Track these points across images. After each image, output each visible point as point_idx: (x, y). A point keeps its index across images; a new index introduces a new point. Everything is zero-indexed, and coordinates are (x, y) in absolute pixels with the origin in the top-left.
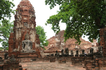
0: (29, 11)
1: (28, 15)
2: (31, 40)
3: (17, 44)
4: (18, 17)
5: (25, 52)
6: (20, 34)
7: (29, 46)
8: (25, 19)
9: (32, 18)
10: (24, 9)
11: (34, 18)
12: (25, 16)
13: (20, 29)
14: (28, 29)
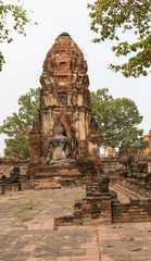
0: (71, 65)
1: (67, 74)
2: (77, 135)
4: (47, 82)
6: (52, 123)
7: (64, 149)
8: (62, 84)
9: (77, 80)
10: (58, 61)
12: (61, 77)
13: (50, 111)
14: (68, 107)
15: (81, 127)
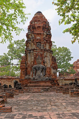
0: (43, 28)
1: (41, 33)
2: (46, 64)
3: (29, 69)
4: (30, 37)
5: (37, 79)
6: (33, 58)
8: (38, 37)
9: (46, 36)
10: (36, 26)
11: (50, 36)
12: (38, 34)
13: (32, 51)
14: (42, 50)
15: (48, 60)
